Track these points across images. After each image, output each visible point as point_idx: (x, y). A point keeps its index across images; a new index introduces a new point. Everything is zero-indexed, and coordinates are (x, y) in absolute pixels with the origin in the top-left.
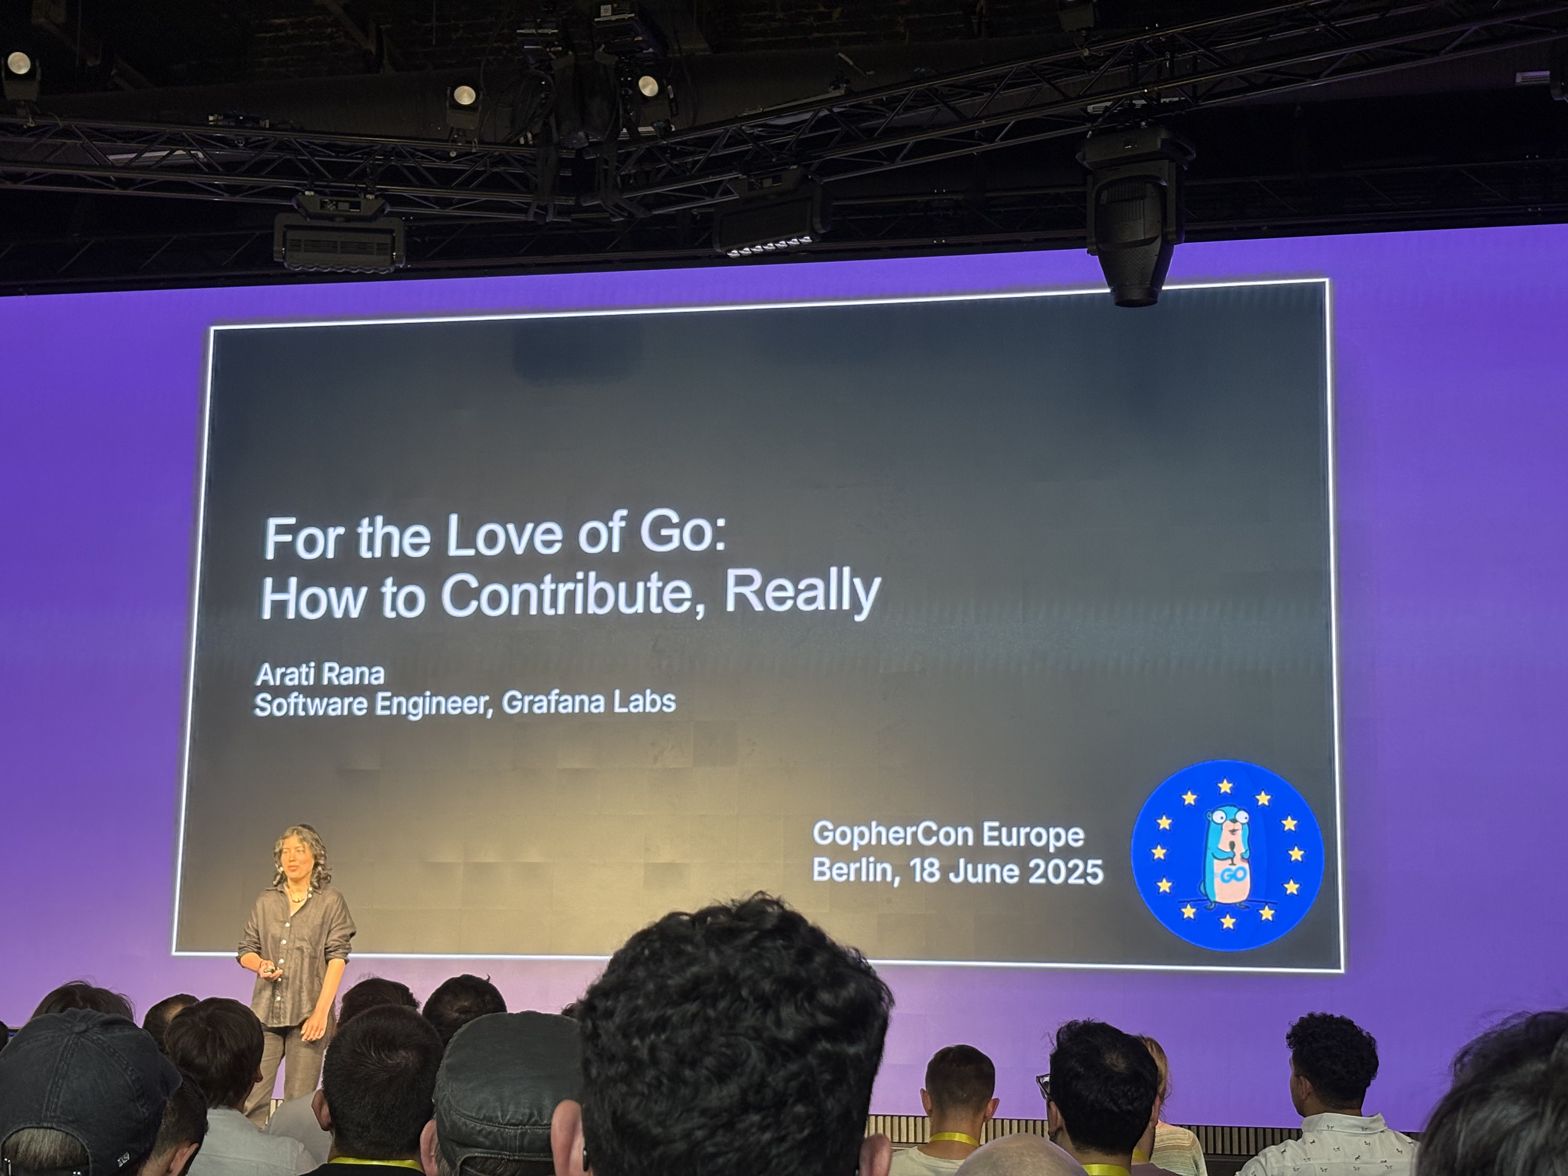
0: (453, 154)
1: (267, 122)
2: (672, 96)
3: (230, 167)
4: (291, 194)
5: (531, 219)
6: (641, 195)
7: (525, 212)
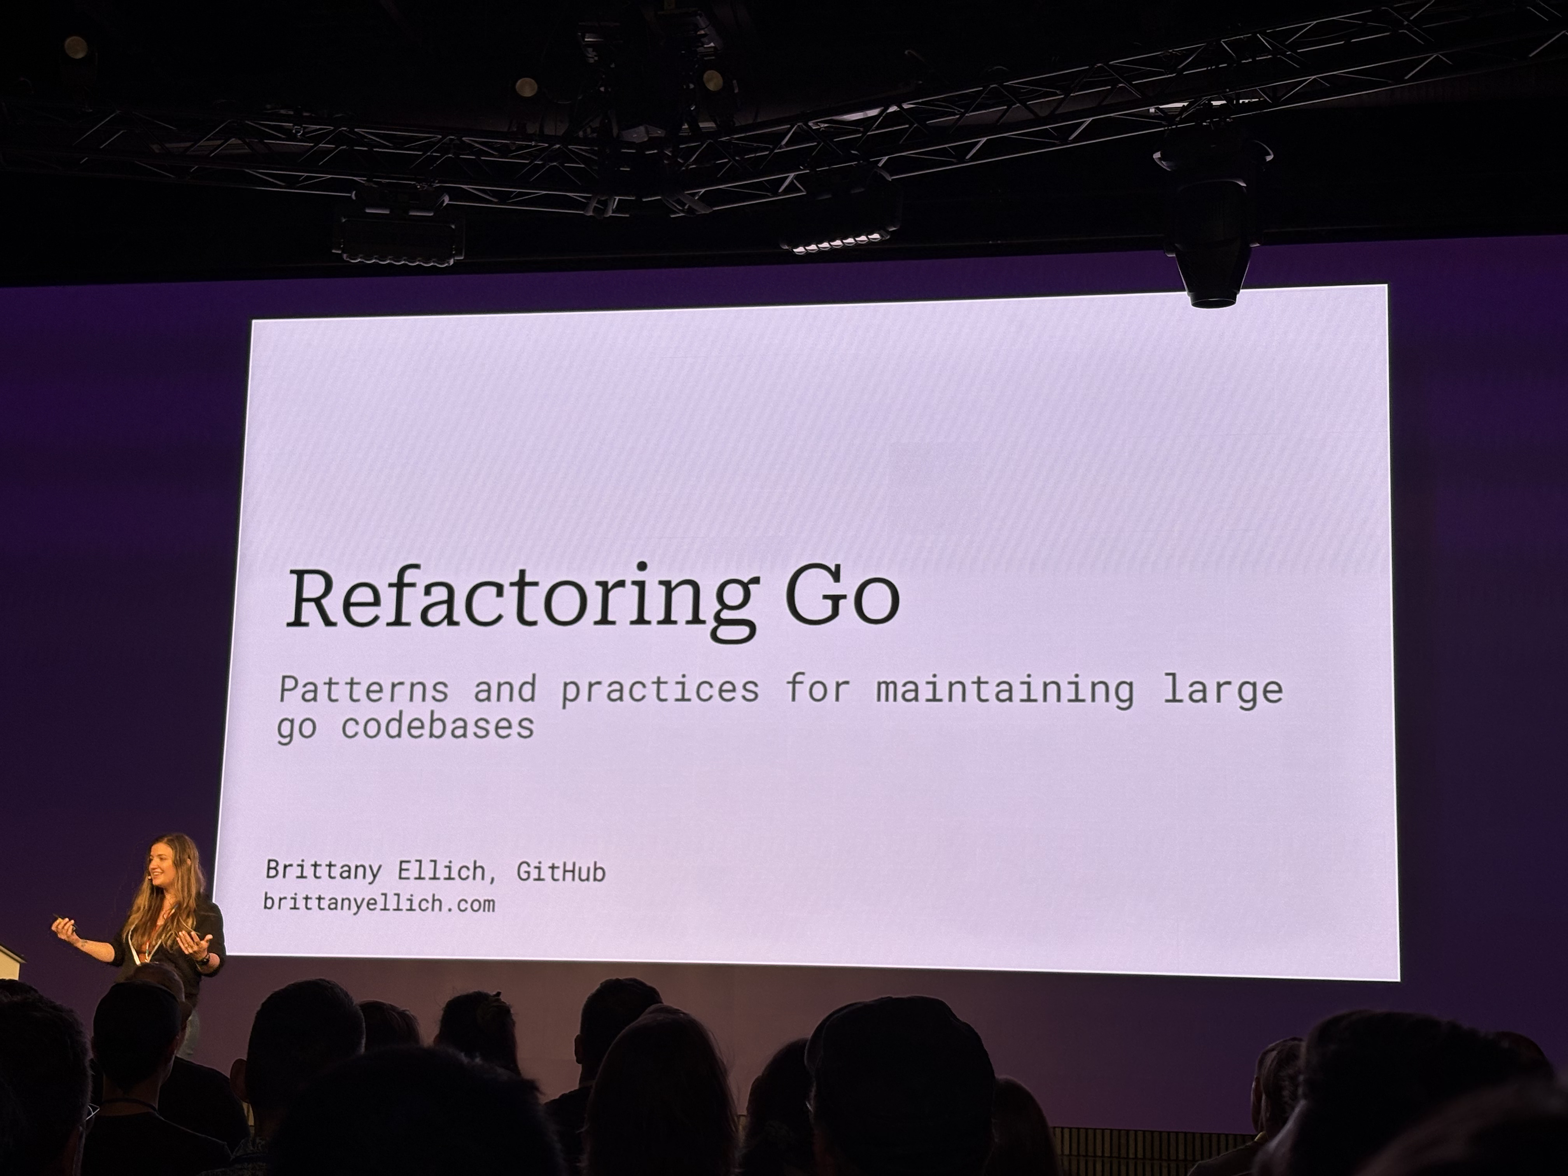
0: (513, 148)
1: (326, 112)
2: (736, 91)
3: (290, 159)
4: (350, 186)
5: (590, 214)
6: (703, 190)
7: (583, 206)
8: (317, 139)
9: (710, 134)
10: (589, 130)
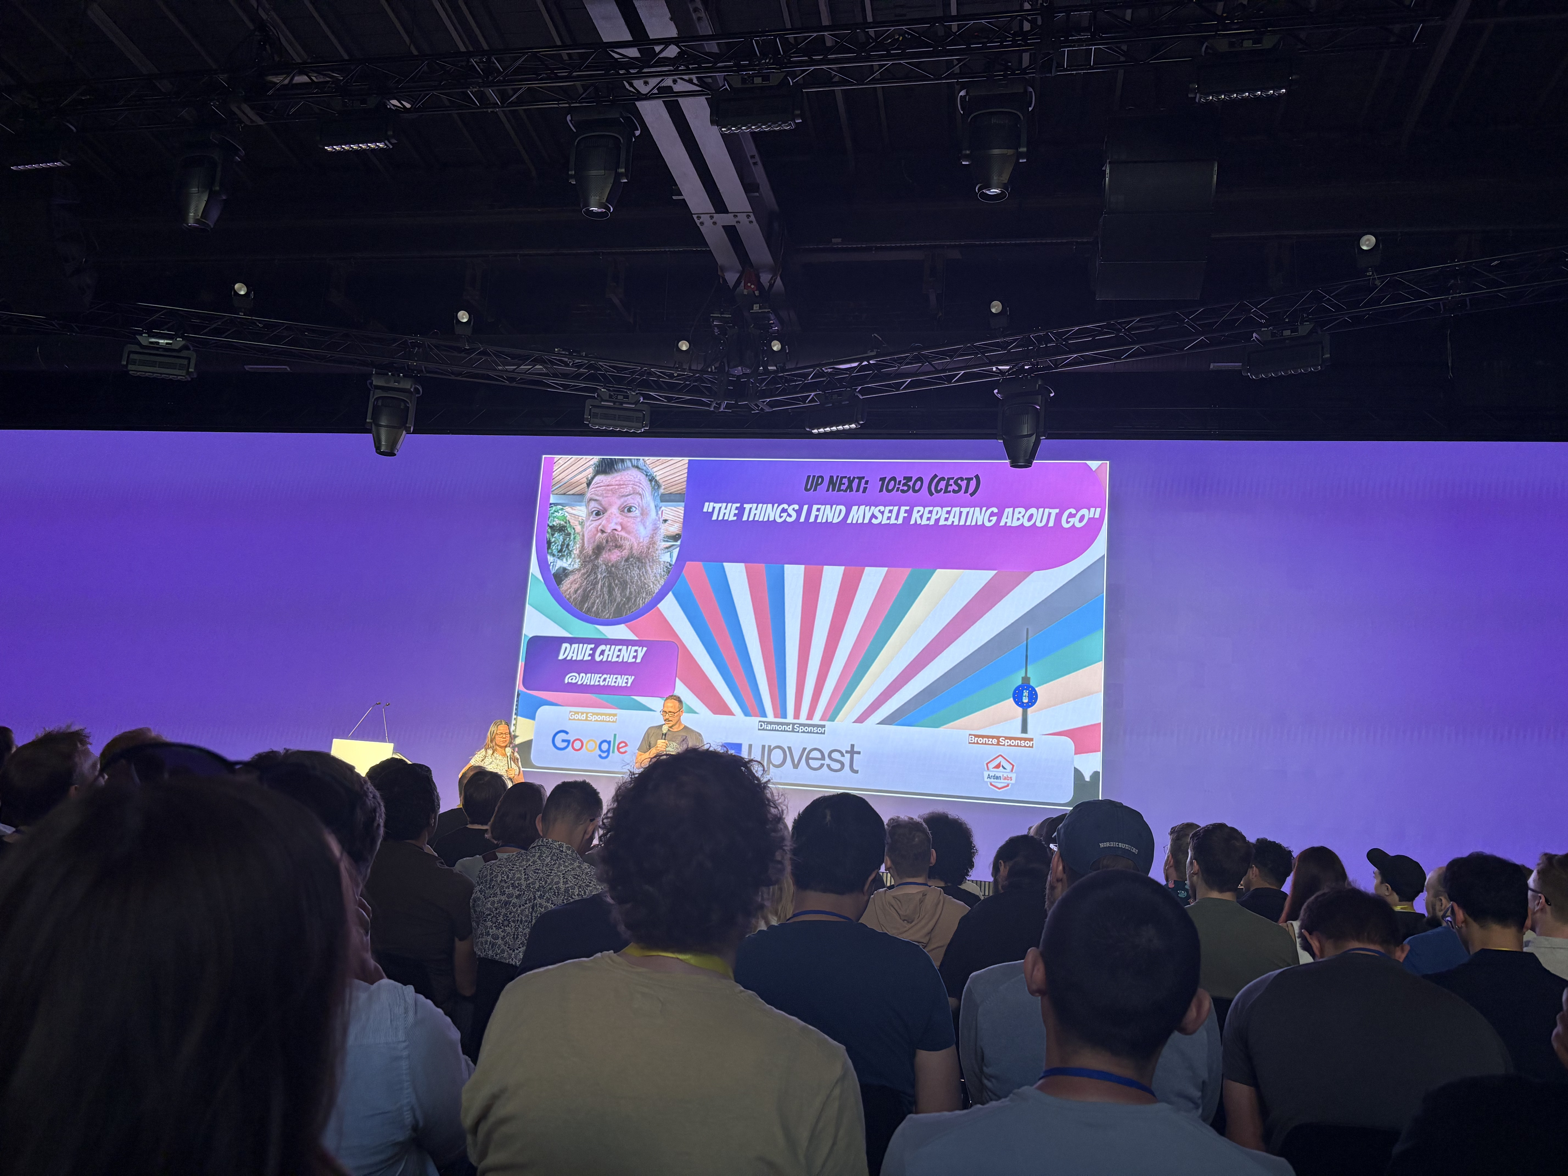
0: (675, 375)
1: (584, 353)
2: (787, 351)
3: (565, 376)
4: (594, 390)
5: (712, 409)
6: (768, 400)
7: (709, 405)
8: (579, 366)
9: (774, 372)
10: (713, 367)
